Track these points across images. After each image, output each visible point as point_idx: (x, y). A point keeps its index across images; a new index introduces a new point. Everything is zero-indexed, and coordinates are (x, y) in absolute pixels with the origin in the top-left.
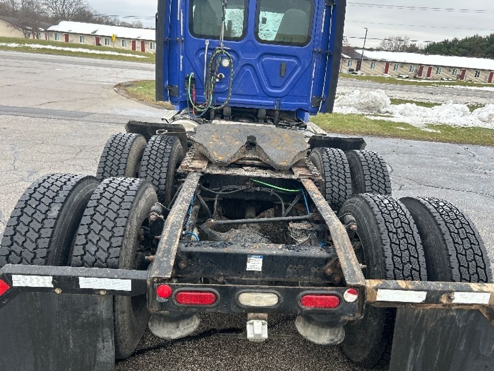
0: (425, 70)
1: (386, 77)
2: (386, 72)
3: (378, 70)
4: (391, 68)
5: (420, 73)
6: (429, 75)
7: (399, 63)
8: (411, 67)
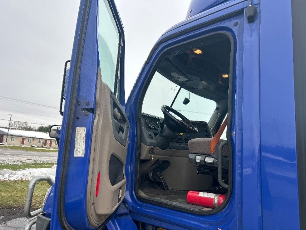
0: (48, 142)
1: (22, 146)
2: (23, 143)
3: (17, 142)
4: (26, 141)
5: (45, 144)
6: (50, 146)
7: (32, 138)
8: (39, 140)
